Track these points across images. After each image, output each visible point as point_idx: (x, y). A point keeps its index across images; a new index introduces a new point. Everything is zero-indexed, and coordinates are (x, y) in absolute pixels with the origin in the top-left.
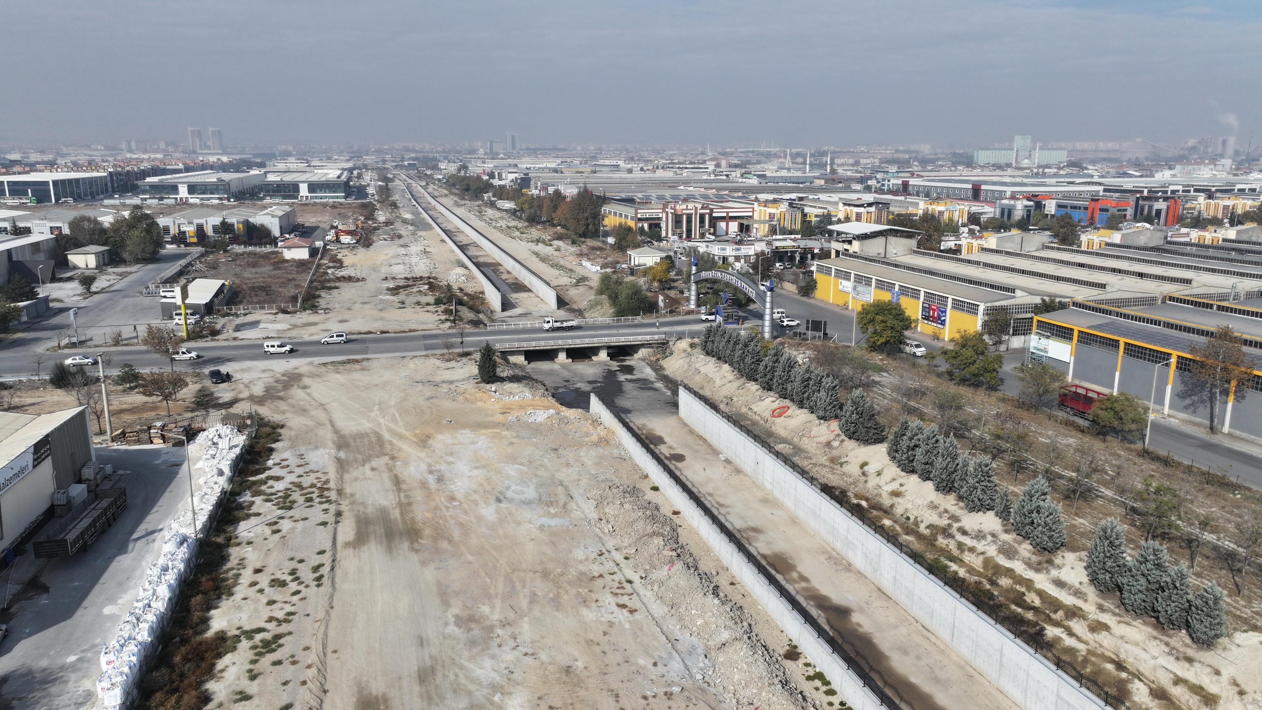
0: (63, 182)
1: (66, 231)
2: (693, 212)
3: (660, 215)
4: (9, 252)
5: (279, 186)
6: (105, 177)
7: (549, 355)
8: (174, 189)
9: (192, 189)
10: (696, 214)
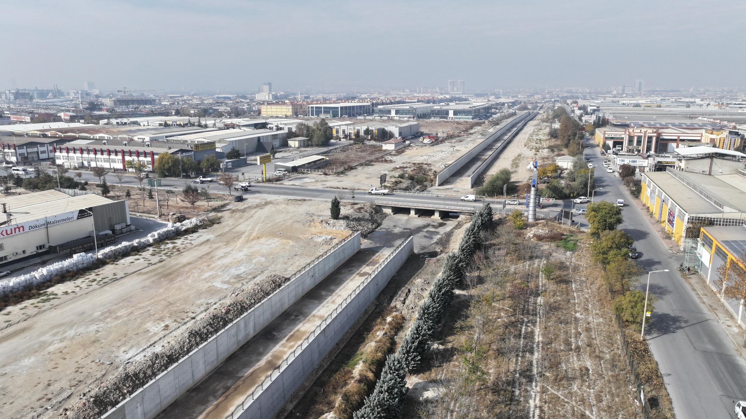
0: (346, 107)
1: (294, 130)
2: (643, 134)
3: (623, 136)
4: (259, 138)
5: (439, 111)
6: (369, 105)
7: (406, 211)
8: (389, 112)
9: (397, 112)
10: (645, 137)
